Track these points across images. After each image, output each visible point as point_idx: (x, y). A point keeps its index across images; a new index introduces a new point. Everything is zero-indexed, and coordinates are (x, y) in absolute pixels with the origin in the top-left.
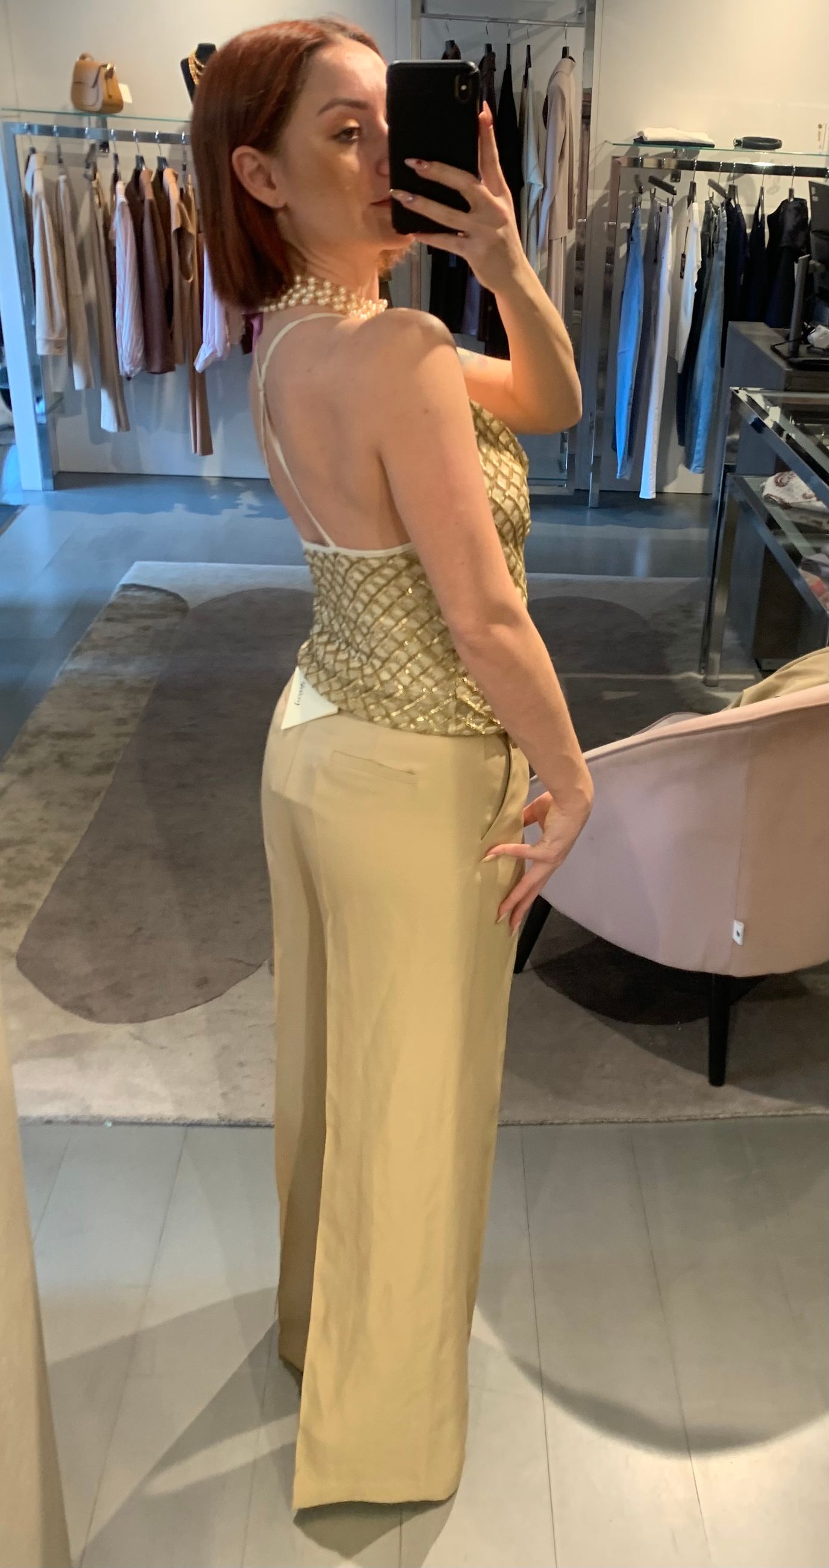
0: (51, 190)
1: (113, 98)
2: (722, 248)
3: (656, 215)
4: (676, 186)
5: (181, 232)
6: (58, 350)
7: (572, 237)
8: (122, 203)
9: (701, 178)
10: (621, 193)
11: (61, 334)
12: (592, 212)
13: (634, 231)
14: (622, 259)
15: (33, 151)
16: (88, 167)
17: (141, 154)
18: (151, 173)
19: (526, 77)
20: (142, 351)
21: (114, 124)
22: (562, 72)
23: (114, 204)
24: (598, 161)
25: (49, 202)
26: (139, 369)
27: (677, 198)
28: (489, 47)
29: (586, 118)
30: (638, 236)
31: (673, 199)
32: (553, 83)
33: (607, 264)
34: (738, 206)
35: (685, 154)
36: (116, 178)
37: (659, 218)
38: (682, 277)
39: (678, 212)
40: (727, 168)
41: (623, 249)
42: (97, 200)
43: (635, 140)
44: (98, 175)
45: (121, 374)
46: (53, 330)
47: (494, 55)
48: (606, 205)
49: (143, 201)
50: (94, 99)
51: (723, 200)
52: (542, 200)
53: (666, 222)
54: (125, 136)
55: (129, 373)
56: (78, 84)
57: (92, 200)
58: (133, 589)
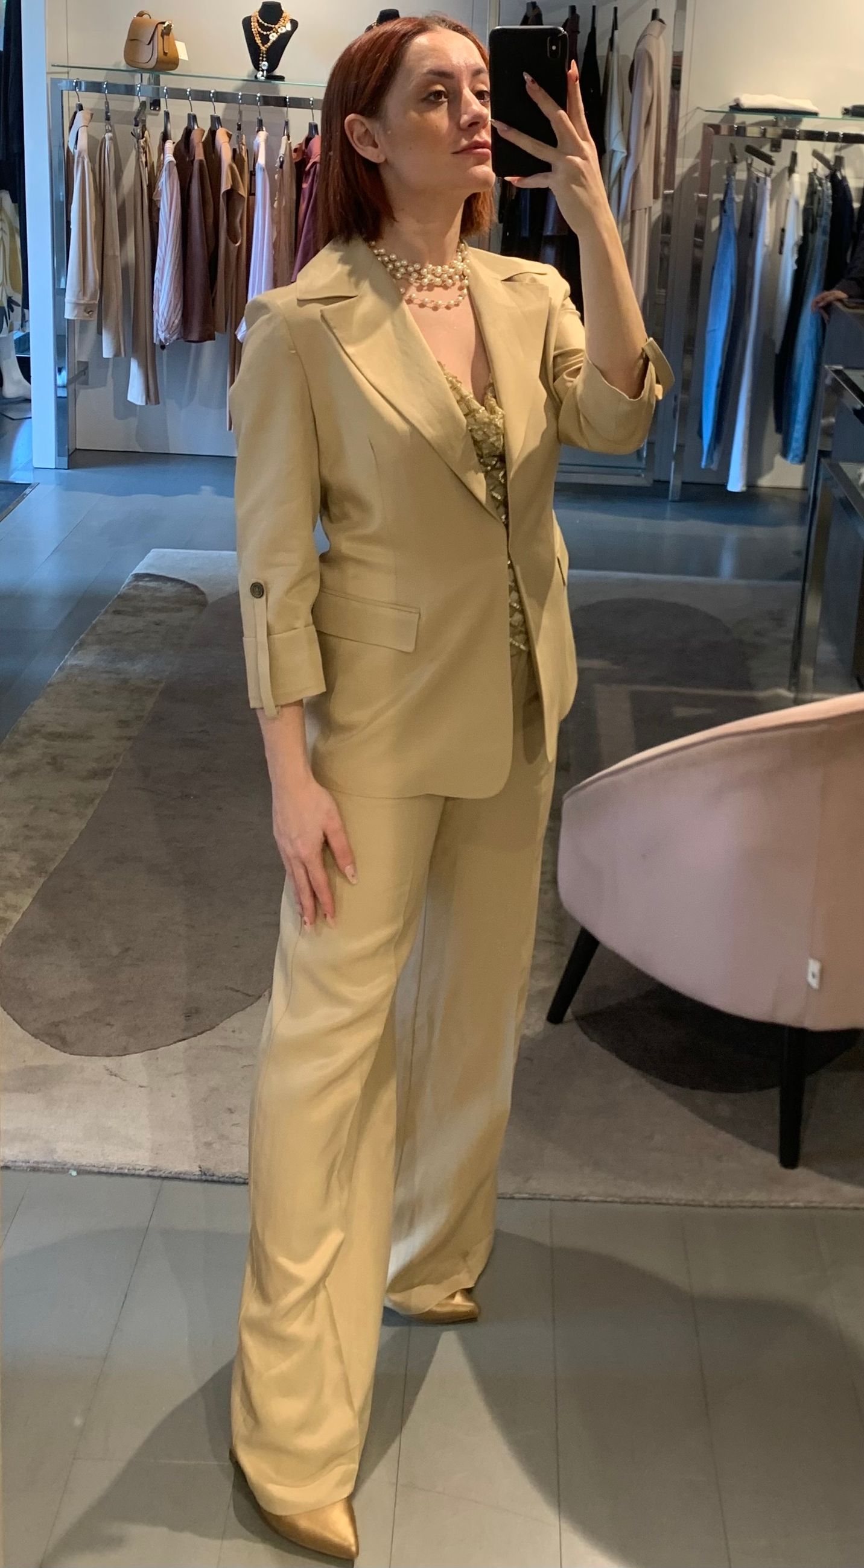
0: (96, 148)
1: (168, 55)
2: (825, 222)
3: (753, 186)
4: (775, 156)
5: (231, 193)
6: (87, 315)
7: (657, 208)
8: (170, 162)
9: (804, 148)
10: (714, 162)
11: (93, 297)
12: (681, 184)
13: (727, 203)
14: (715, 232)
15: (81, 108)
16: (136, 125)
17: (194, 112)
18: (204, 131)
19: (612, 41)
20: (179, 316)
21: (167, 81)
22: (651, 35)
23: (161, 163)
24: (690, 127)
25: (92, 160)
26: (175, 337)
27: (776, 169)
28: (573, 9)
29: (676, 82)
30: (733, 207)
31: (771, 171)
32: (639, 47)
33: (697, 239)
34: (844, 178)
35: (787, 123)
36: (165, 137)
37: (755, 189)
38: (781, 252)
39: (777, 183)
40: (833, 137)
41: (715, 223)
42: (144, 160)
43: (731, 107)
44: (146, 132)
45: (155, 342)
46: (84, 294)
47: (578, 17)
48: (696, 175)
49: (192, 162)
50: (147, 56)
51: (827, 172)
52: (625, 168)
53: (763, 193)
54: (178, 94)
55: (163, 341)
56: (133, 40)
57: (138, 159)
58: (146, 579)
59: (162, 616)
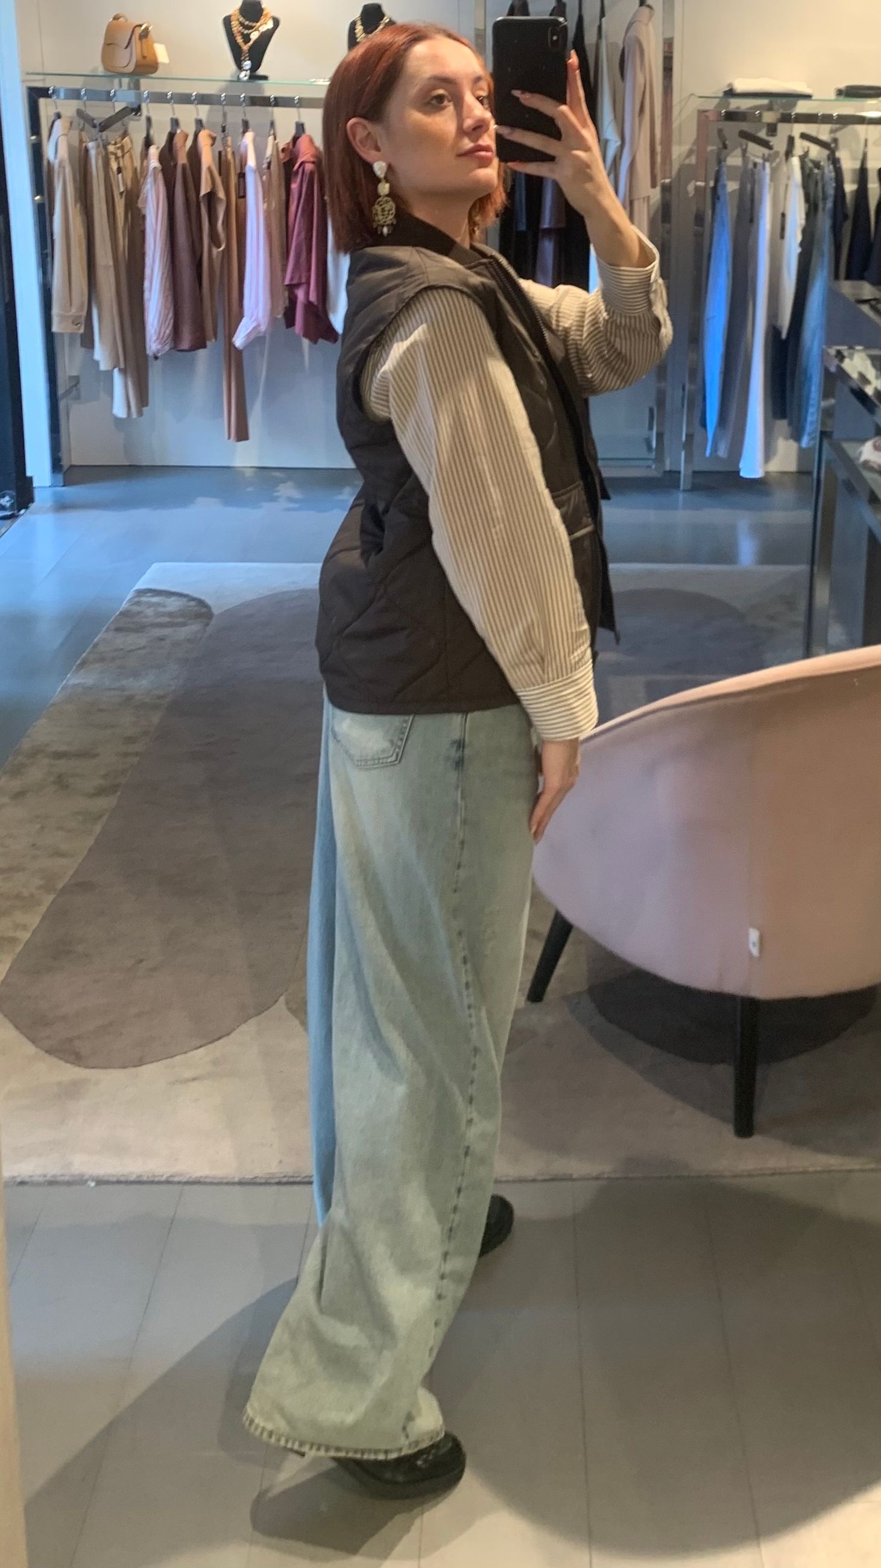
0: (78, 157)
1: (148, 59)
3: (750, 172)
4: (773, 141)
5: (210, 196)
6: (75, 327)
7: (656, 195)
8: (155, 169)
9: (799, 131)
10: (706, 149)
11: (80, 309)
12: (678, 170)
15: (59, 116)
17: (177, 116)
18: (186, 136)
19: (599, 28)
20: (170, 325)
21: (148, 85)
22: (640, 21)
24: (684, 115)
25: (73, 169)
26: (167, 348)
27: (773, 154)
29: (668, 69)
31: (768, 155)
32: (630, 33)
33: (697, 227)
34: (840, 159)
35: (782, 106)
36: (148, 142)
38: (782, 237)
39: (775, 168)
40: (826, 119)
43: (724, 92)
44: (128, 138)
45: (147, 352)
46: (72, 305)
48: (693, 161)
49: (176, 165)
50: (126, 60)
52: (620, 158)
53: (761, 179)
54: (160, 98)
55: (156, 351)
56: (109, 44)
58: (149, 595)
59: (167, 631)
